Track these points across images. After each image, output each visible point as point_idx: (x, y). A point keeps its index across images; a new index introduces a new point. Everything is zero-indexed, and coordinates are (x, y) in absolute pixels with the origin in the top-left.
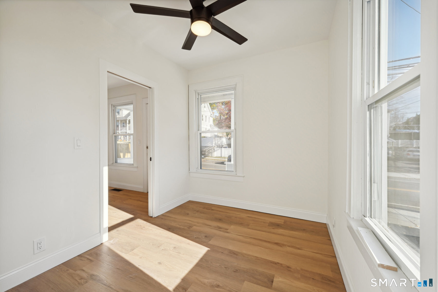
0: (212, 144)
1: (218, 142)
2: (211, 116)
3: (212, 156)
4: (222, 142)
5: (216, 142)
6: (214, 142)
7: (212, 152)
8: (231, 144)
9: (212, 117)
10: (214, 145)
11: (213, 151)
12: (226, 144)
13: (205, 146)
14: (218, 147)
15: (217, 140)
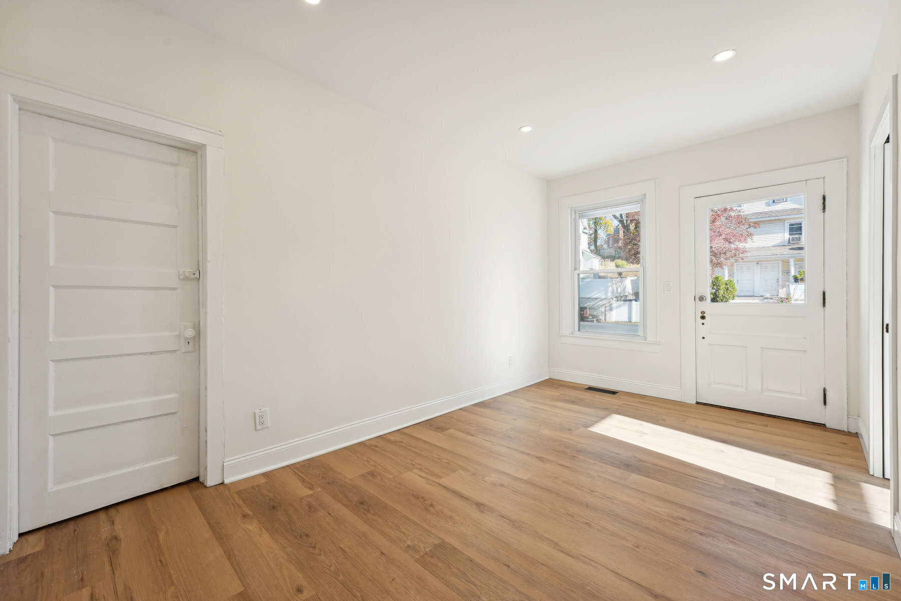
0: (606, 293)
1: (617, 289)
2: (584, 232)
3: (605, 320)
4: (624, 288)
5: (614, 289)
6: (610, 289)
7: (605, 311)
8: (638, 293)
9: (586, 233)
10: (610, 294)
11: (608, 308)
12: (631, 293)
13: (588, 298)
14: (618, 301)
15: (616, 284)
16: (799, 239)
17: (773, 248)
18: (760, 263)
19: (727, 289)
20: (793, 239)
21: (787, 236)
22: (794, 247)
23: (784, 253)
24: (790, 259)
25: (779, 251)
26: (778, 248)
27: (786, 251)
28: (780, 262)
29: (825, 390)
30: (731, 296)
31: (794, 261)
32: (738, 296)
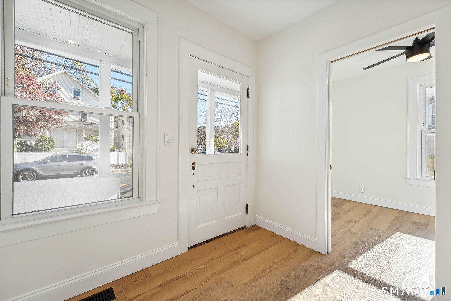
16: (86, 120)
17: (74, 122)
18: (67, 129)
19: (50, 143)
20: (84, 119)
21: (80, 117)
22: (84, 123)
23: (80, 126)
24: (83, 129)
25: (78, 124)
26: (77, 123)
27: (80, 125)
28: (77, 130)
29: (247, 206)
30: (52, 147)
31: (85, 130)
32: (56, 148)
